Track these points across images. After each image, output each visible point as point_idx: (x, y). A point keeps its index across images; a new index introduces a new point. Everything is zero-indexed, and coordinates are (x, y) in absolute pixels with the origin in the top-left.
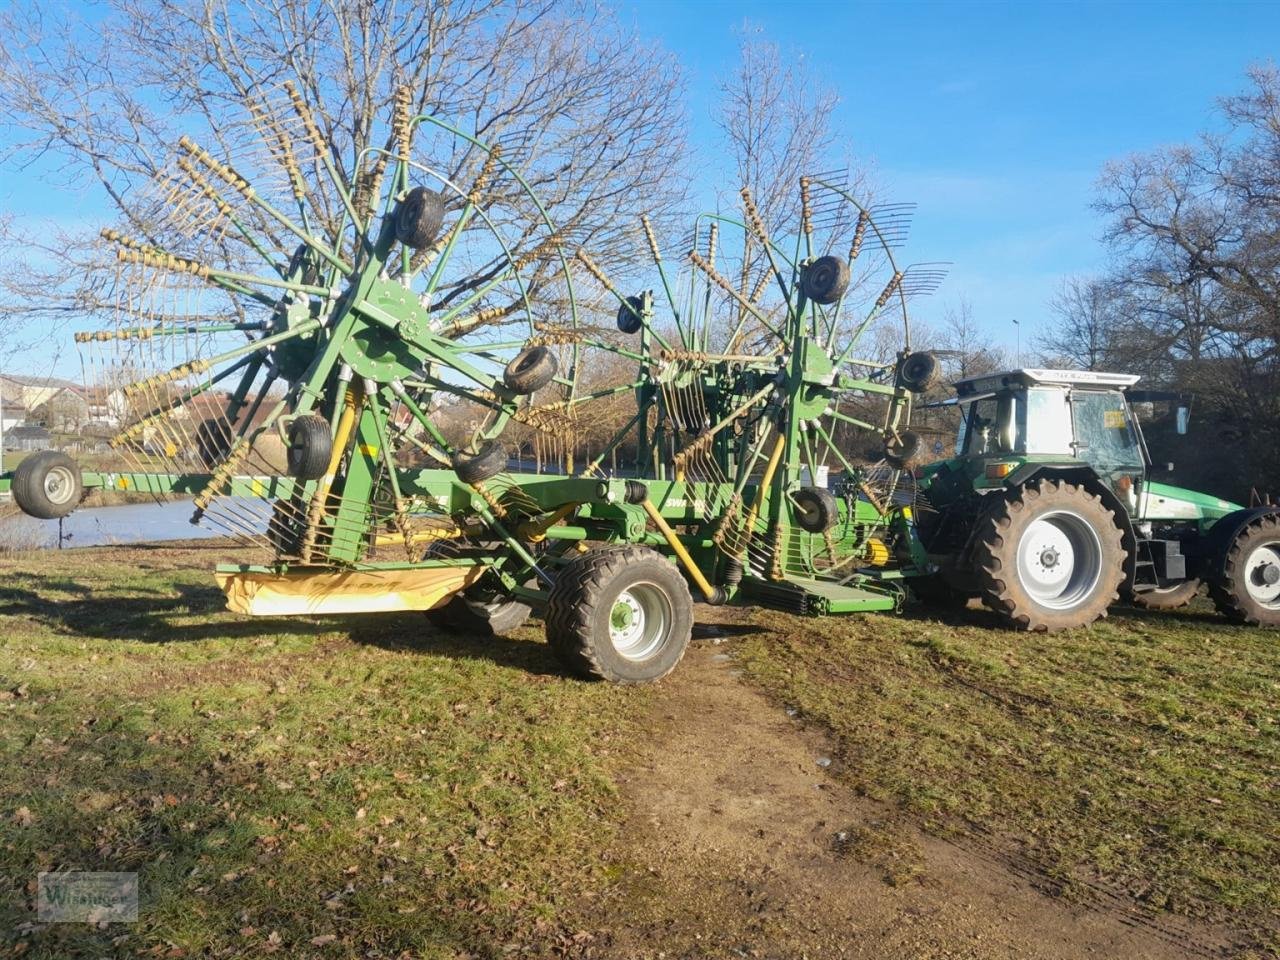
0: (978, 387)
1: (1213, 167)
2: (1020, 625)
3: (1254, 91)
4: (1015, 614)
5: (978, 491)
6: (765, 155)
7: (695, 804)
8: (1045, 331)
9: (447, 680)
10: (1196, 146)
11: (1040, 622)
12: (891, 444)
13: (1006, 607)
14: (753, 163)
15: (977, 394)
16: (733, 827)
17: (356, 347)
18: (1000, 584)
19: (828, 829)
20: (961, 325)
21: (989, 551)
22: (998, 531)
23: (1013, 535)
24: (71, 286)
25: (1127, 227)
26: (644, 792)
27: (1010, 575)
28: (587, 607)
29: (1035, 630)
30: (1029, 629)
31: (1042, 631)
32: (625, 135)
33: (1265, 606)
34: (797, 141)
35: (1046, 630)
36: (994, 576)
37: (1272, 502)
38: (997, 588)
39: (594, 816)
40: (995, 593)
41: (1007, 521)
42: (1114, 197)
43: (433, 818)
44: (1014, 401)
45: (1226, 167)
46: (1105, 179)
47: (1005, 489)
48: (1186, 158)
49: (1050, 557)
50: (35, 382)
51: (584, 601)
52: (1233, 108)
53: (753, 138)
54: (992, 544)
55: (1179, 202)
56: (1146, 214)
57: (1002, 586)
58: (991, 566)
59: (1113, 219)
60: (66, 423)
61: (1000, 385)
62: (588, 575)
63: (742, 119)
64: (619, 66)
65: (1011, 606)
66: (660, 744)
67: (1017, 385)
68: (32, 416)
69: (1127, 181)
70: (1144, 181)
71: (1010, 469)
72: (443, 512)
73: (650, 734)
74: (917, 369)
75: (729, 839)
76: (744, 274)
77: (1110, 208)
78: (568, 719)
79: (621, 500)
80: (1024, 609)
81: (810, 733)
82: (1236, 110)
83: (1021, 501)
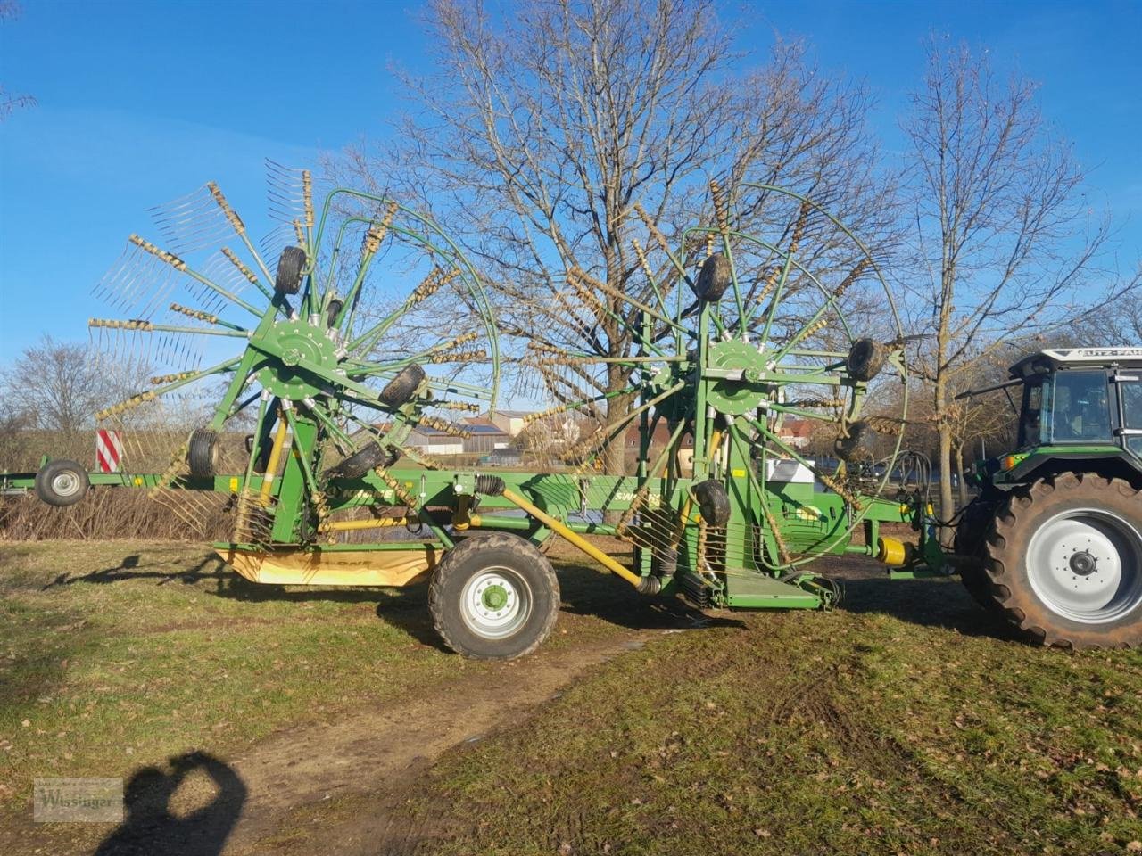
2: (1034, 639)
4: (1025, 625)
5: (1000, 487)
13: (1013, 616)
17: (271, 374)
18: (1004, 590)
22: (999, 530)
23: (1019, 534)
27: (1016, 581)
29: (1054, 646)
30: (1047, 643)
31: (1065, 647)
35: (1070, 646)
36: (995, 580)
38: (1001, 595)
40: (997, 600)
41: (1011, 519)
49: (1085, 562)
54: (994, 545)
57: (1006, 592)
58: (993, 570)
65: (1020, 616)
71: (1015, 463)
72: (389, 504)
74: (861, 357)
80: (1037, 620)
83: (1033, 498)
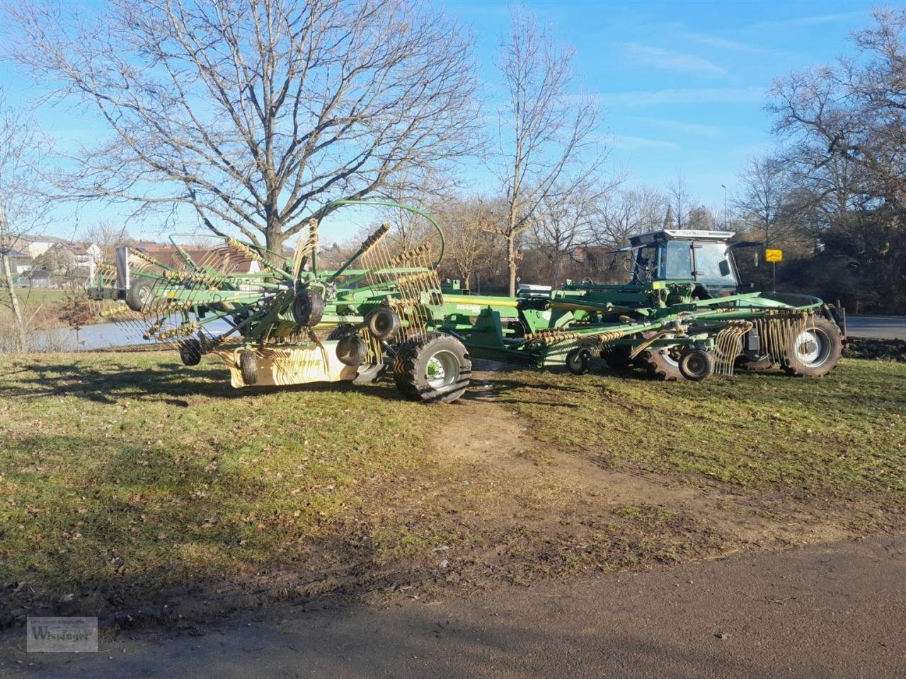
0: (642, 241)
1: (846, 80)
2: (661, 377)
3: (876, 26)
4: (657, 370)
6: (528, 88)
7: (458, 443)
8: (734, 195)
9: (340, 401)
10: (836, 66)
11: (671, 375)
14: (521, 93)
15: (642, 244)
16: (474, 450)
19: (517, 450)
20: (678, 191)
24: (89, 182)
25: (788, 122)
26: (435, 440)
29: (669, 379)
30: (666, 379)
32: (437, 80)
33: (807, 365)
34: (549, 80)
37: (842, 306)
39: (410, 446)
42: (778, 101)
43: (338, 445)
44: (660, 249)
45: (855, 80)
46: (772, 90)
48: (828, 74)
50: (35, 239)
52: (861, 39)
53: (521, 77)
55: (822, 105)
56: (800, 113)
59: (779, 117)
60: (60, 267)
61: (652, 239)
63: (514, 64)
64: (434, 33)
66: (446, 424)
68: (35, 262)
69: (787, 91)
70: (799, 90)
73: (441, 420)
75: (470, 453)
76: (516, 166)
77: (777, 110)
78: (401, 415)
79: (427, 303)
80: (662, 367)
81: (521, 420)
82: (863, 40)
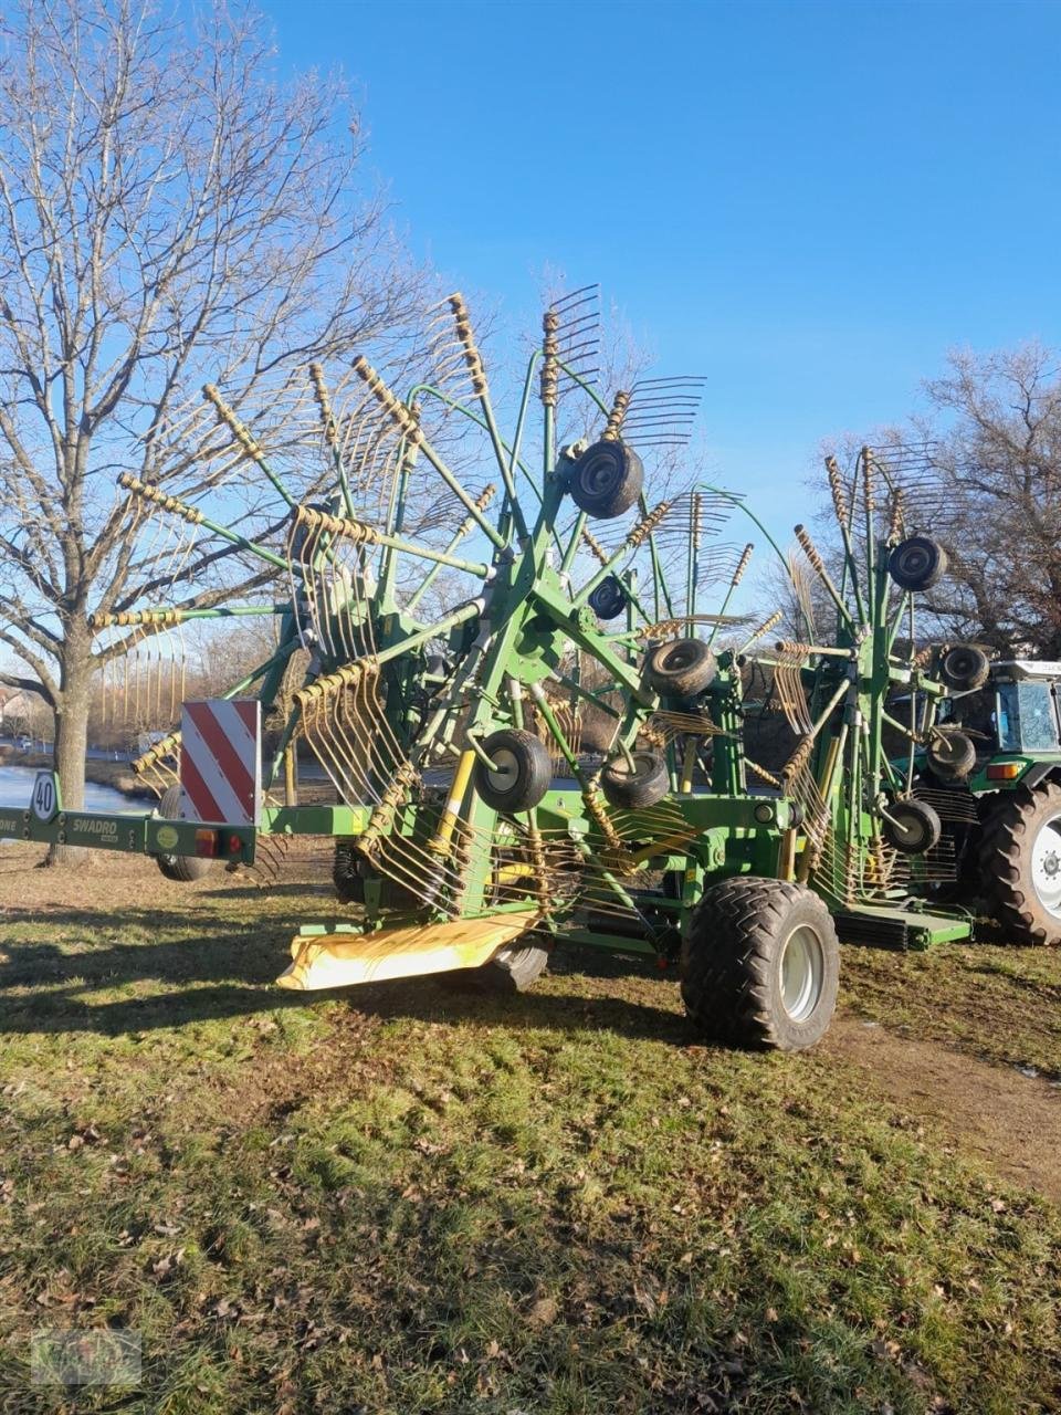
2: (1039, 940)
4: (1033, 929)
5: (976, 794)
11: (1053, 935)
12: (936, 747)
13: (1024, 921)
18: (1019, 896)
21: (1007, 861)
22: (1015, 838)
23: (1028, 841)
27: (1028, 884)
28: (761, 961)
29: (1051, 945)
30: (1046, 943)
31: (1055, 944)
36: (1013, 888)
38: (1014, 901)
40: (1014, 906)
41: (1021, 825)
44: (998, 695)
47: (997, 791)
49: (1052, 863)
51: (756, 953)
54: (1008, 852)
57: (1021, 898)
58: (1009, 877)
62: (752, 920)
65: (1030, 920)
67: (1006, 678)
71: (1019, 770)
74: (962, 665)
80: (1040, 921)
82: (939, 394)
83: (1033, 804)
